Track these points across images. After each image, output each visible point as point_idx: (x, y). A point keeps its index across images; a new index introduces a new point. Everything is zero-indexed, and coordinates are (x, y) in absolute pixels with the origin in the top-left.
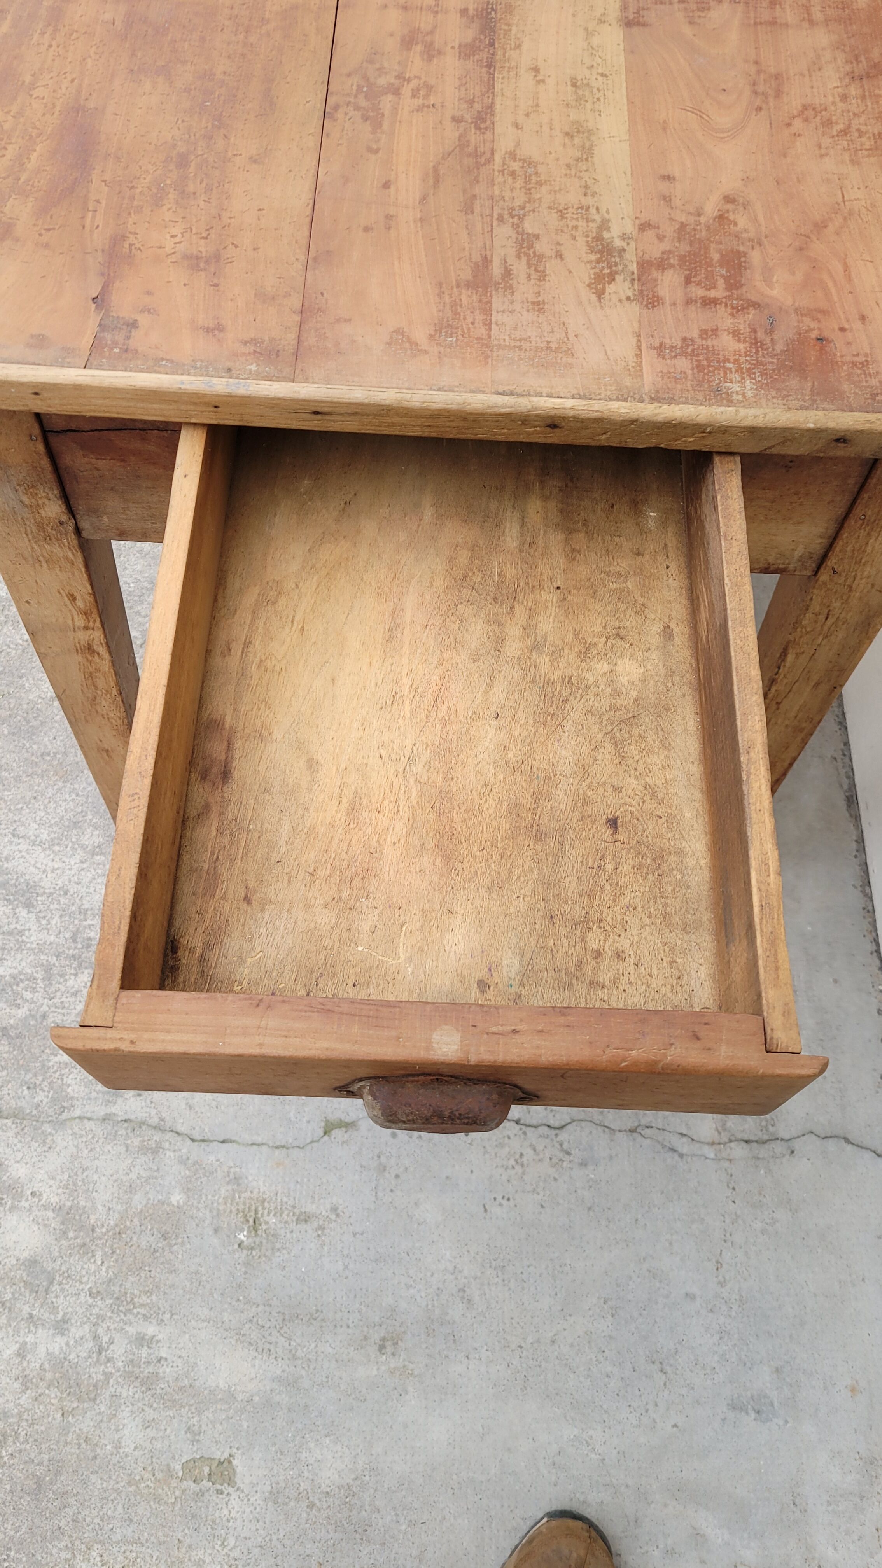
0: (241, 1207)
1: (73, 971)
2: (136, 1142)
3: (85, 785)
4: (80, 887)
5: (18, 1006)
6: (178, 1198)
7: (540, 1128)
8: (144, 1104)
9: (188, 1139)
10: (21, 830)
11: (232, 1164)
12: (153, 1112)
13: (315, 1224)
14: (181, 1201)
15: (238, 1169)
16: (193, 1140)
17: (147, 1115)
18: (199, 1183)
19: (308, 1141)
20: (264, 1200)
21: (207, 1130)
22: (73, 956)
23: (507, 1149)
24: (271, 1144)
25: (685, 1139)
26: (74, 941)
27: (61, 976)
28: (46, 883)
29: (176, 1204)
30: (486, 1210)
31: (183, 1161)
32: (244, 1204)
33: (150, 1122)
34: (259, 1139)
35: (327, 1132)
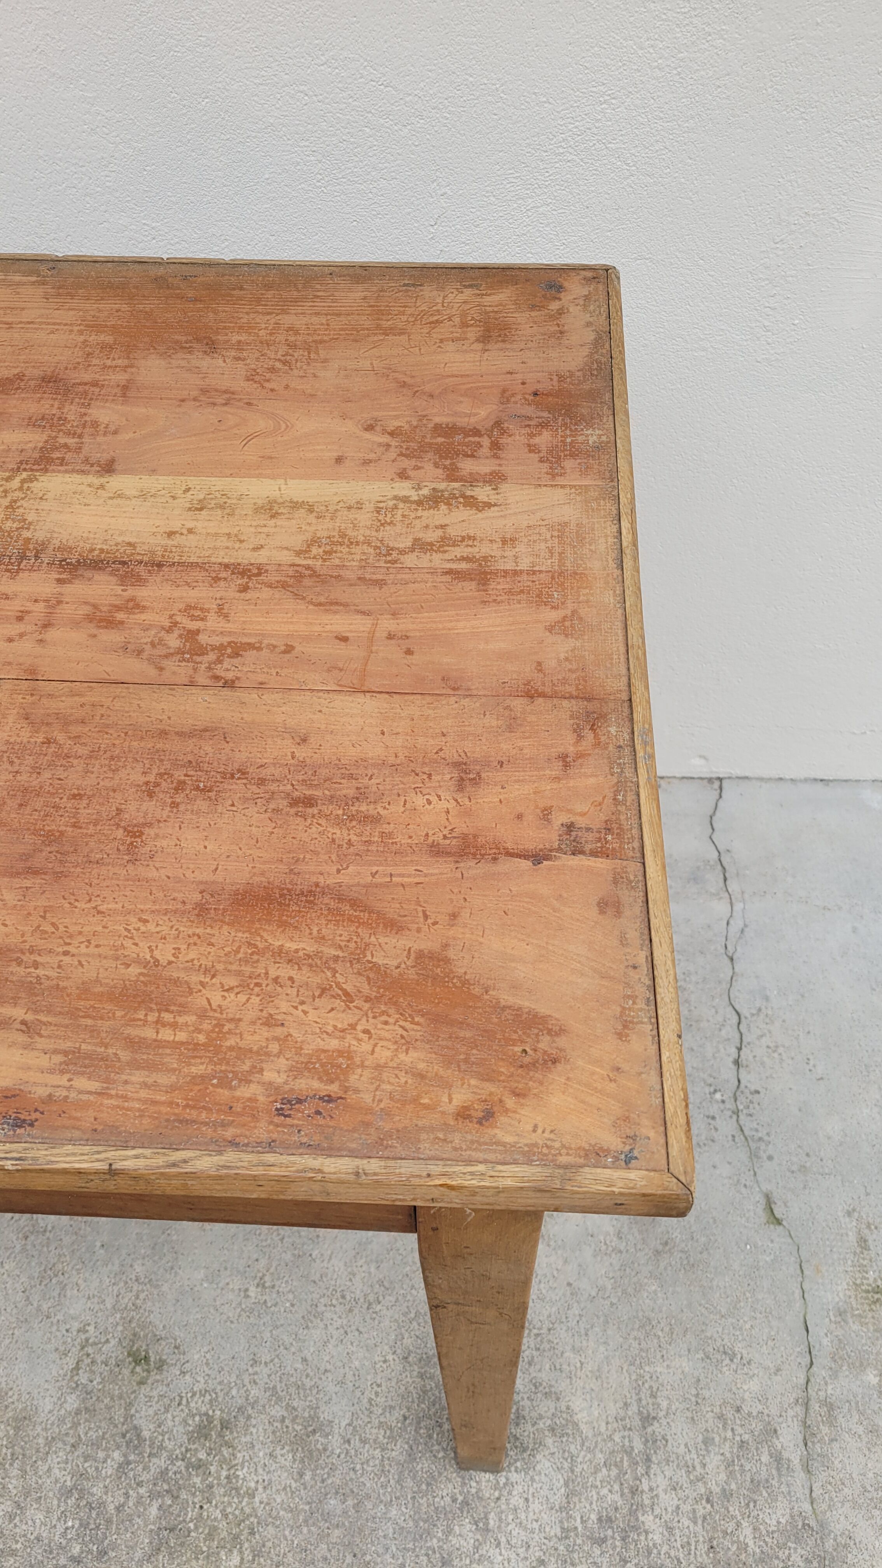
0: (867, 1308)
1: (643, 1538)
2: (825, 1430)
3: (388, 1556)
4: (532, 1544)
6: (872, 1376)
7: (742, 1031)
8: (784, 1425)
9: (811, 1370)
11: (827, 1320)
12: (791, 1413)
13: (866, 1231)
14: (874, 1372)
15: (831, 1313)
16: (812, 1363)
17: (795, 1419)
18: (853, 1354)
19: (790, 1241)
20: (855, 1284)
21: (799, 1349)
22: (623, 1539)
23: (765, 1059)
24: (800, 1279)
25: (731, 922)
26: (604, 1540)
27: (650, 1554)
29: (878, 1378)
30: (822, 1079)
31: (835, 1375)
32: (862, 1304)
33: (802, 1415)
34: (798, 1292)
35: (779, 1222)
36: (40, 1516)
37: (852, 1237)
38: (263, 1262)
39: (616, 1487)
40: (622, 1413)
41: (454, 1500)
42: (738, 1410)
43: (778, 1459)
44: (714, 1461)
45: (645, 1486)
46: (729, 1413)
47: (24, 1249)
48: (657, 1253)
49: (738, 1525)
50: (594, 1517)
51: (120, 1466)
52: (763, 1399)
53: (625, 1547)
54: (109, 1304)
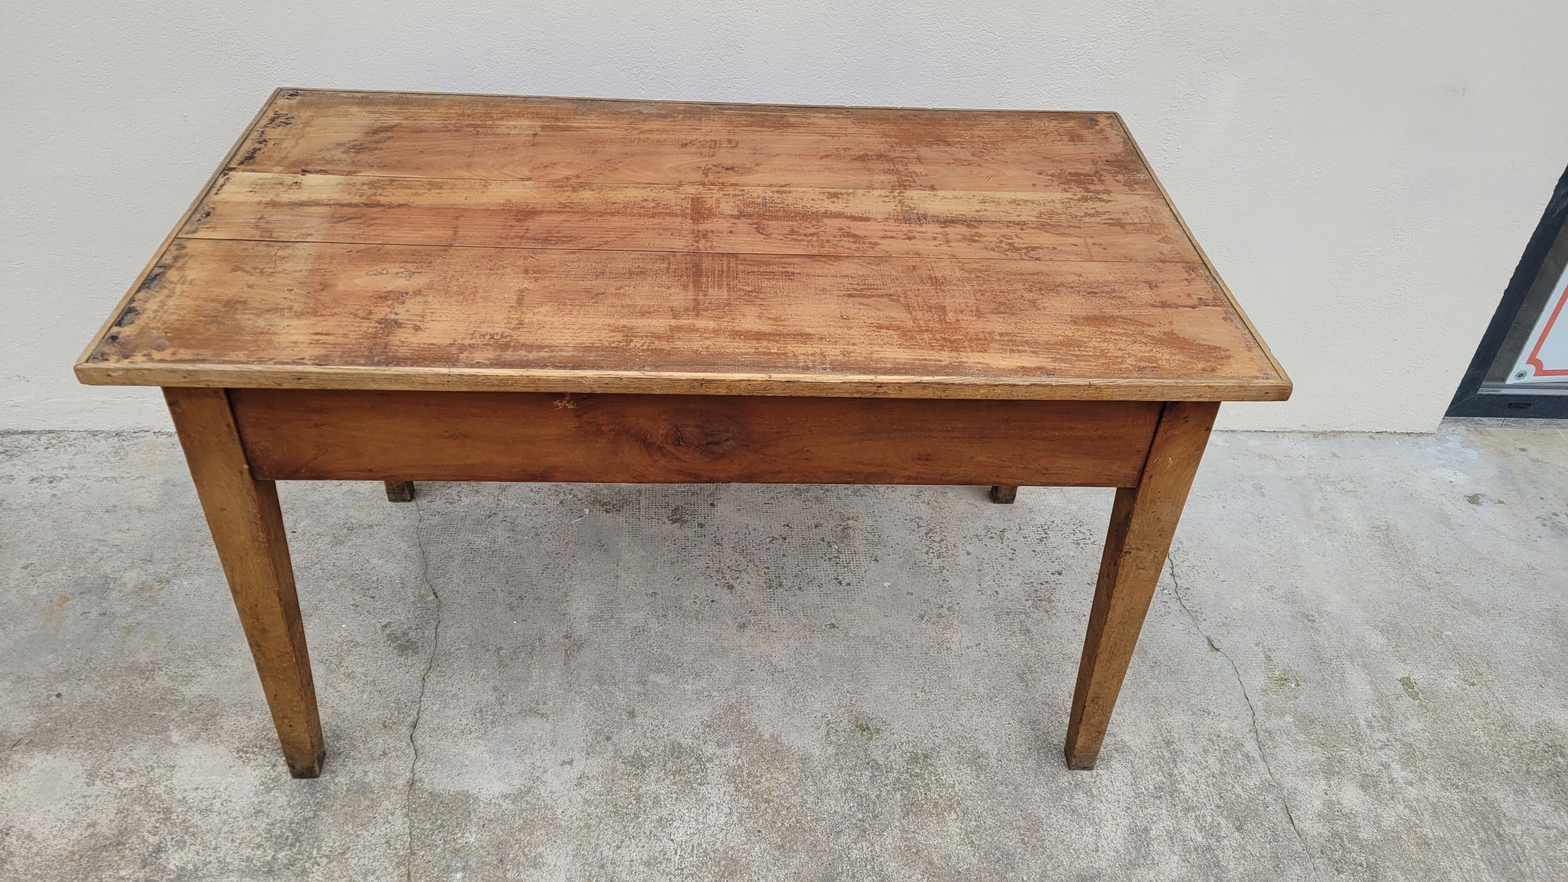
0: (1278, 687)
1: (1181, 795)
2: (1270, 743)
3: (1040, 810)
5: (1219, 824)
6: (1289, 718)
8: (1246, 741)
9: (1255, 717)
10: (1092, 846)
11: (1258, 694)
12: (1248, 736)
13: (1269, 653)
14: (1290, 716)
15: (1259, 691)
16: (1254, 714)
17: (1252, 739)
18: (1276, 709)
19: (1227, 659)
20: (1269, 677)
21: (1245, 708)
24: (1237, 676)
26: (1161, 797)
27: (1188, 801)
28: (1126, 822)
29: (1293, 719)
31: (1269, 719)
32: (1275, 686)
33: (1255, 737)
34: (1238, 682)
35: (1217, 650)
36: (832, 802)
37: (1261, 655)
38: (921, 681)
39: (1160, 773)
40: (1153, 741)
41: (1070, 784)
42: (1219, 736)
43: (1247, 756)
44: (1211, 760)
45: (1176, 772)
46: (1214, 738)
47: (773, 680)
48: (1152, 667)
49: (1233, 786)
50: (1152, 787)
51: (871, 777)
52: (1231, 730)
53: (1173, 799)
54: (835, 703)
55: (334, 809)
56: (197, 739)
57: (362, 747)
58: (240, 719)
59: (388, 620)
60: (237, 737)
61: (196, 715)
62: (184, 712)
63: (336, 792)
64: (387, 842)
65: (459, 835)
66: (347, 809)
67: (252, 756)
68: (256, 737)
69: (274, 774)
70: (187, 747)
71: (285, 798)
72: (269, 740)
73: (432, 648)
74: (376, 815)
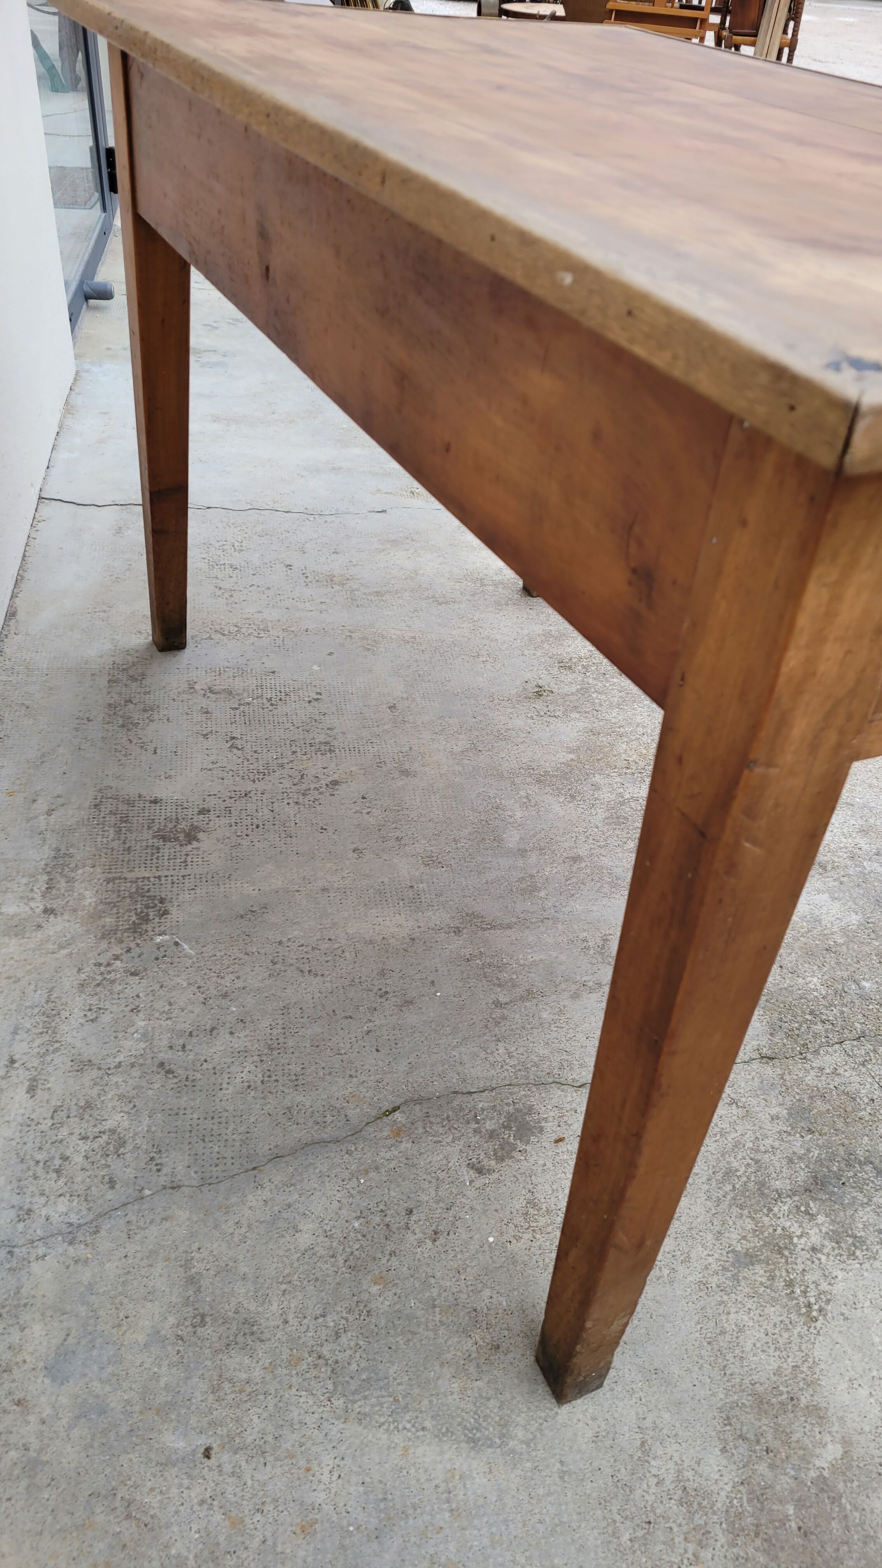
23: (283, 504)
30: (293, 492)
35: (385, 511)
55: (846, 1142)
56: (817, 1408)
57: (733, 1135)
58: (749, 1346)
59: (464, 1169)
60: (786, 1335)
61: (770, 1437)
62: (772, 1466)
63: (820, 1147)
64: (864, 1065)
65: (815, 994)
66: (840, 1125)
67: (812, 1293)
68: (774, 1301)
69: (829, 1245)
70: (841, 1419)
71: (861, 1213)
72: (772, 1278)
73: (516, 1089)
74: (832, 1086)
